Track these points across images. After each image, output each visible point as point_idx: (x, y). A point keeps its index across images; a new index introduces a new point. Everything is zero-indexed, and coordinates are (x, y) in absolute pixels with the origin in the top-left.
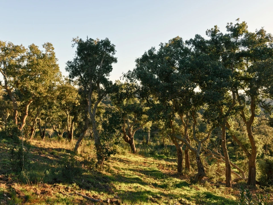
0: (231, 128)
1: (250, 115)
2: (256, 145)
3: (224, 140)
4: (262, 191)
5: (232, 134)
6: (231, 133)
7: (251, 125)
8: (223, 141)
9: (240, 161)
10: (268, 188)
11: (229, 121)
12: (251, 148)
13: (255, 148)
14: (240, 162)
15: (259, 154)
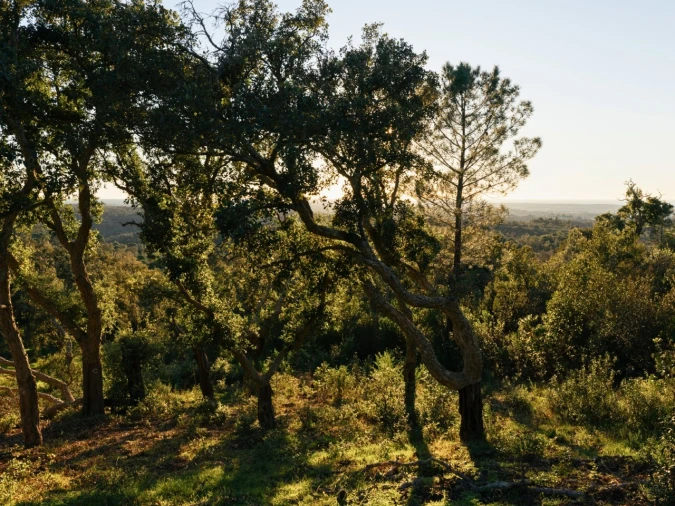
0: (22, 267)
1: (78, 224)
2: (101, 305)
3: (8, 304)
4: (123, 420)
5: (25, 284)
6: (23, 281)
7: (82, 251)
8: (4, 306)
9: (47, 357)
10: (136, 408)
11: (13, 249)
12: (85, 315)
13: (95, 315)
14: (48, 362)
15: (108, 329)
